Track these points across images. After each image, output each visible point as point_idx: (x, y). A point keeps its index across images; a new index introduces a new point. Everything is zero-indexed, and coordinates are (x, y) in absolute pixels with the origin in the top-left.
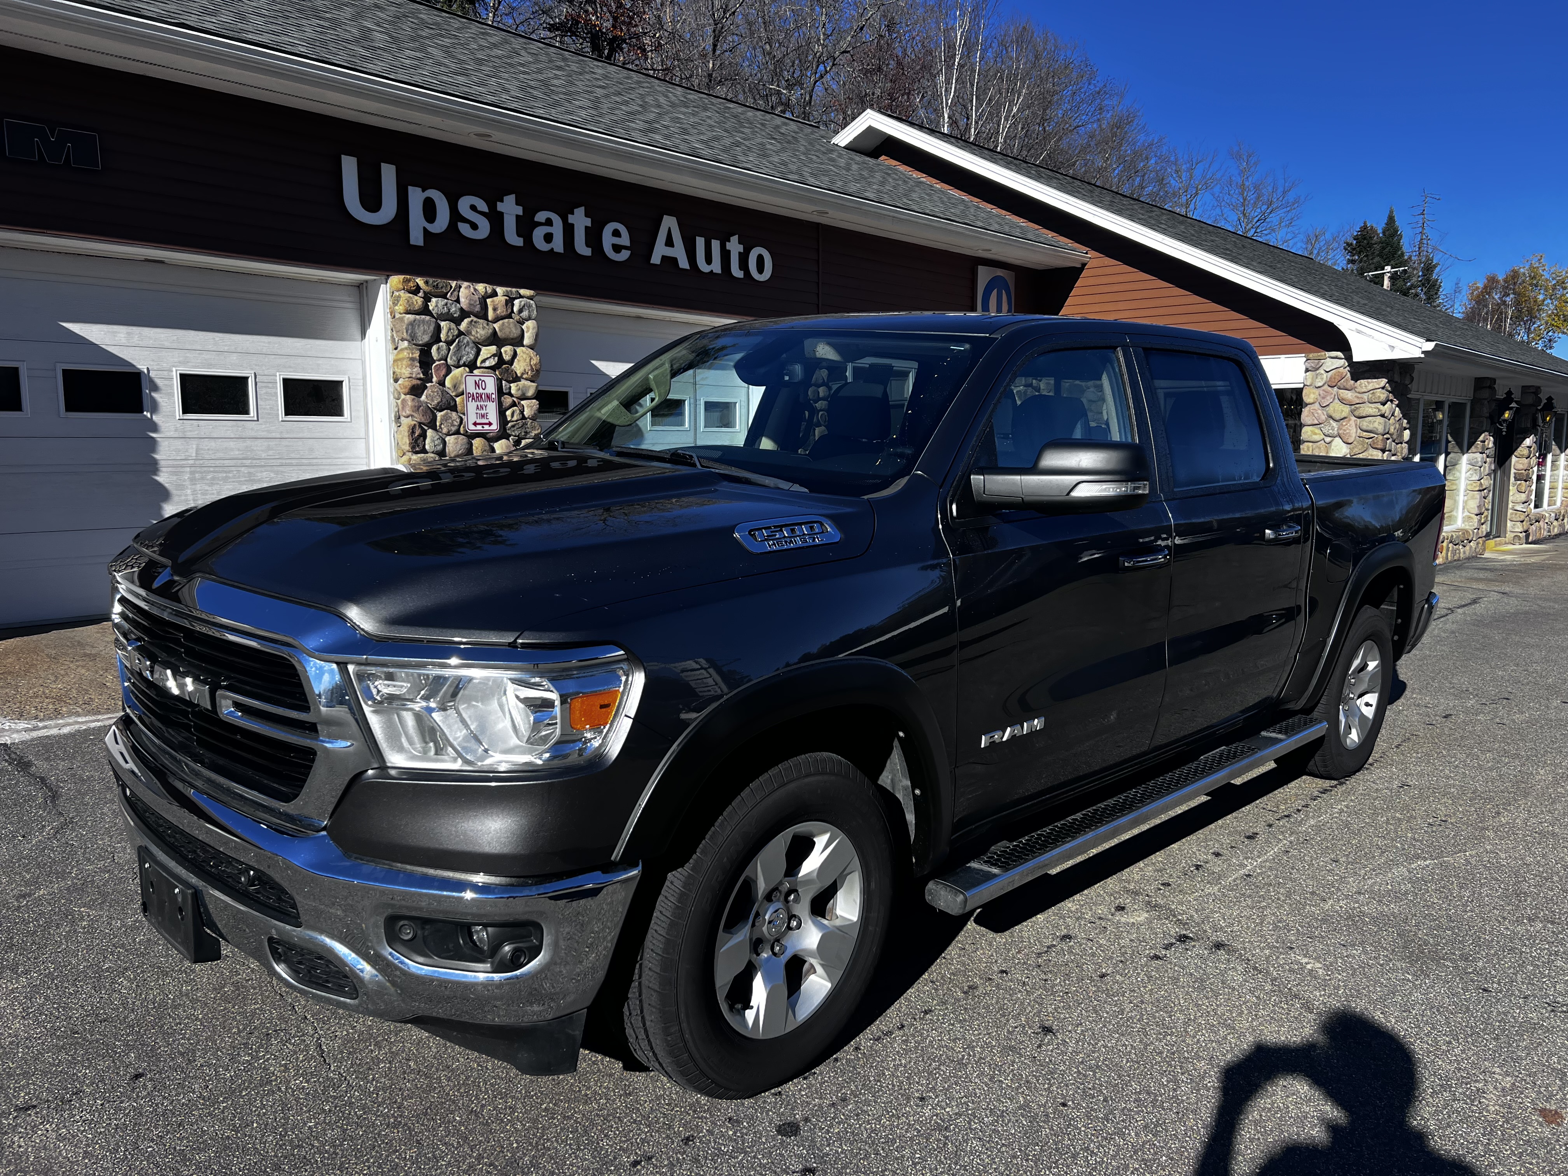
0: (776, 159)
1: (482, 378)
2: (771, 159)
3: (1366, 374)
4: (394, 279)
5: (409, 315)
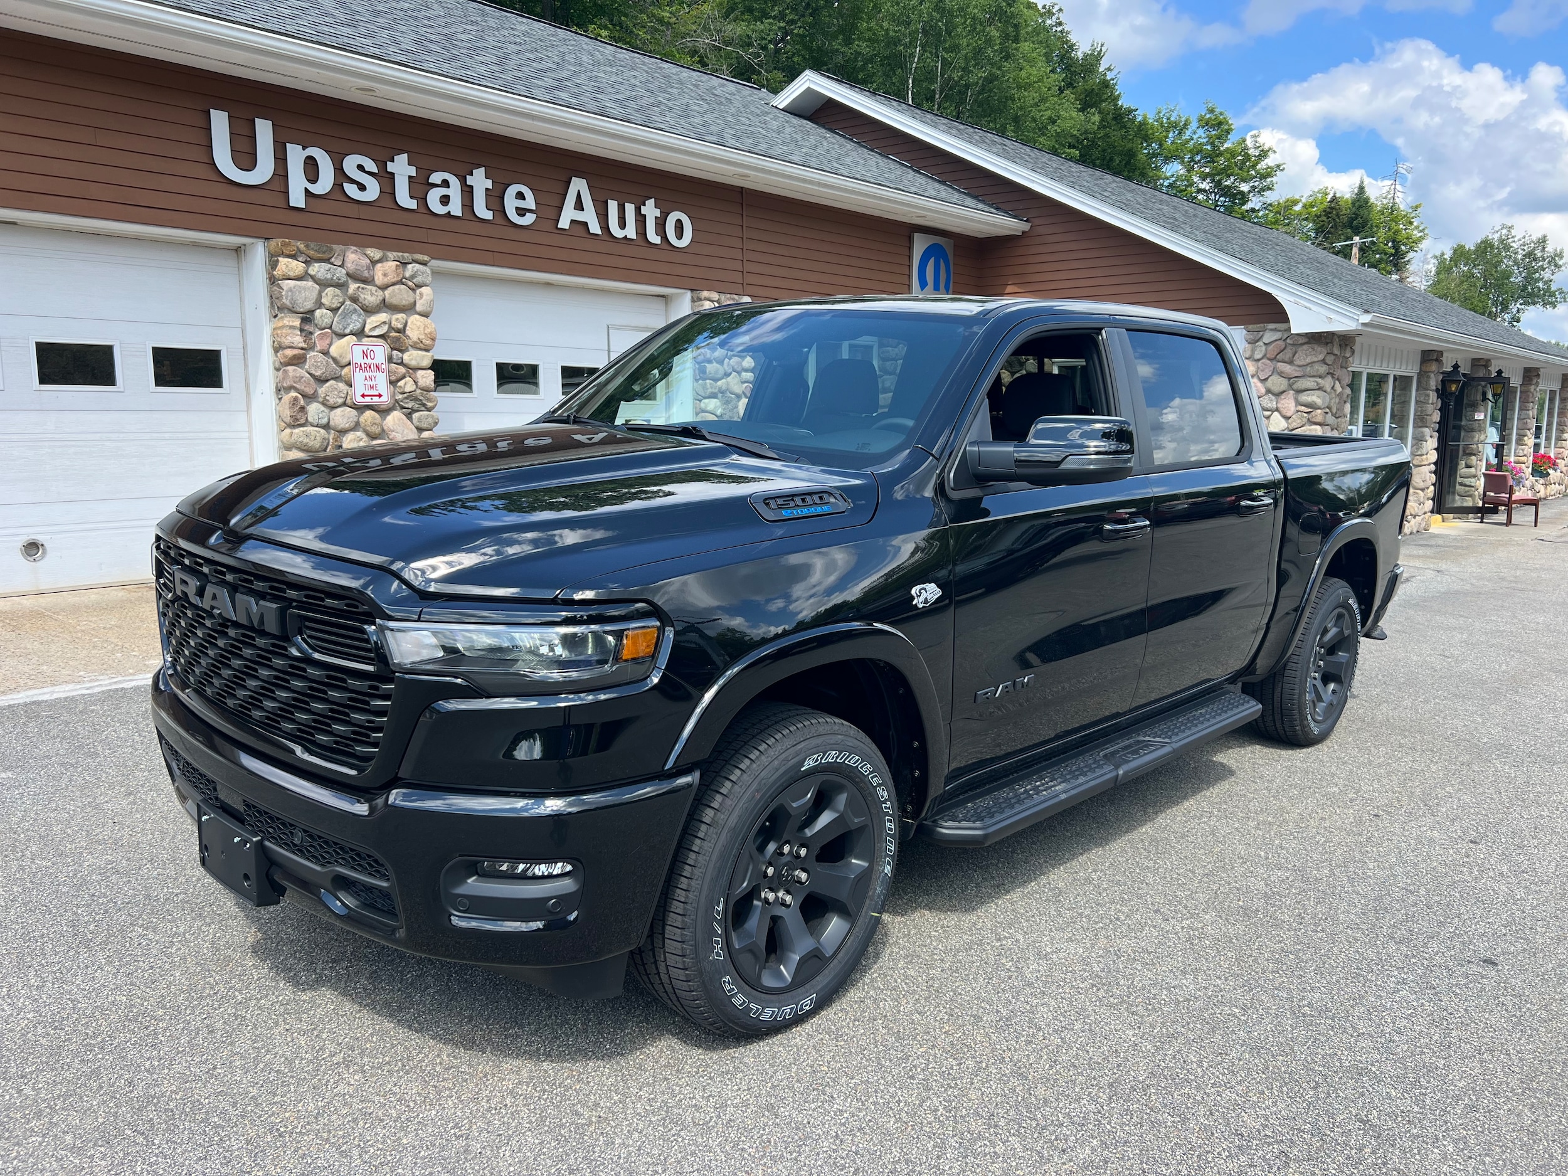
0: (697, 120)
1: (371, 348)
2: (692, 119)
3: (1305, 347)
4: (273, 243)
5: (289, 281)
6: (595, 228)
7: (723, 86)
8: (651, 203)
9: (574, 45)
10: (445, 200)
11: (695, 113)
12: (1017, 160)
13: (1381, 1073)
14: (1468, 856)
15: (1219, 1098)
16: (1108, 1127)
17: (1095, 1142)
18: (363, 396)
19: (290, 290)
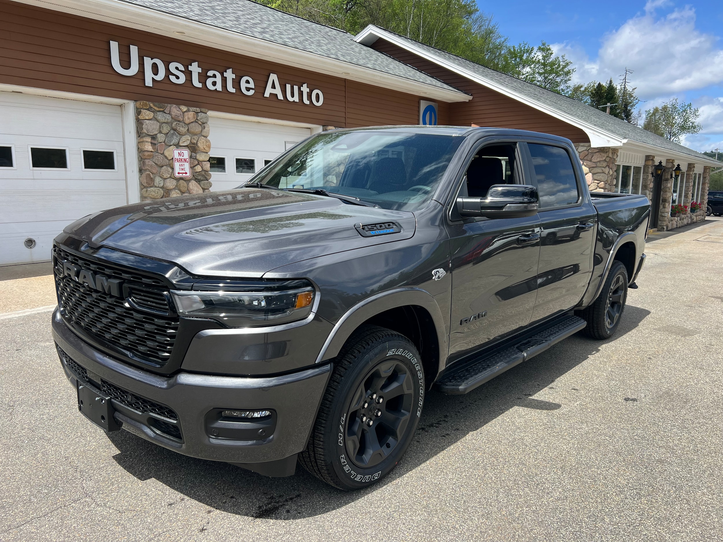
0: (325, 48)
1: (182, 151)
2: (323, 47)
3: (597, 154)
4: (138, 103)
5: (146, 121)
6: (280, 97)
7: (331, 31)
8: (305, 85)
9: (264, 12)
10: (214, 84)
11: (323, 44)
12: (466, 67)
13: (672, 462)
14: (691, 375)
15: (607, 472)
16: (564, 484)
17: (560, 489)
18: (179, 173)
19: (147, 125)
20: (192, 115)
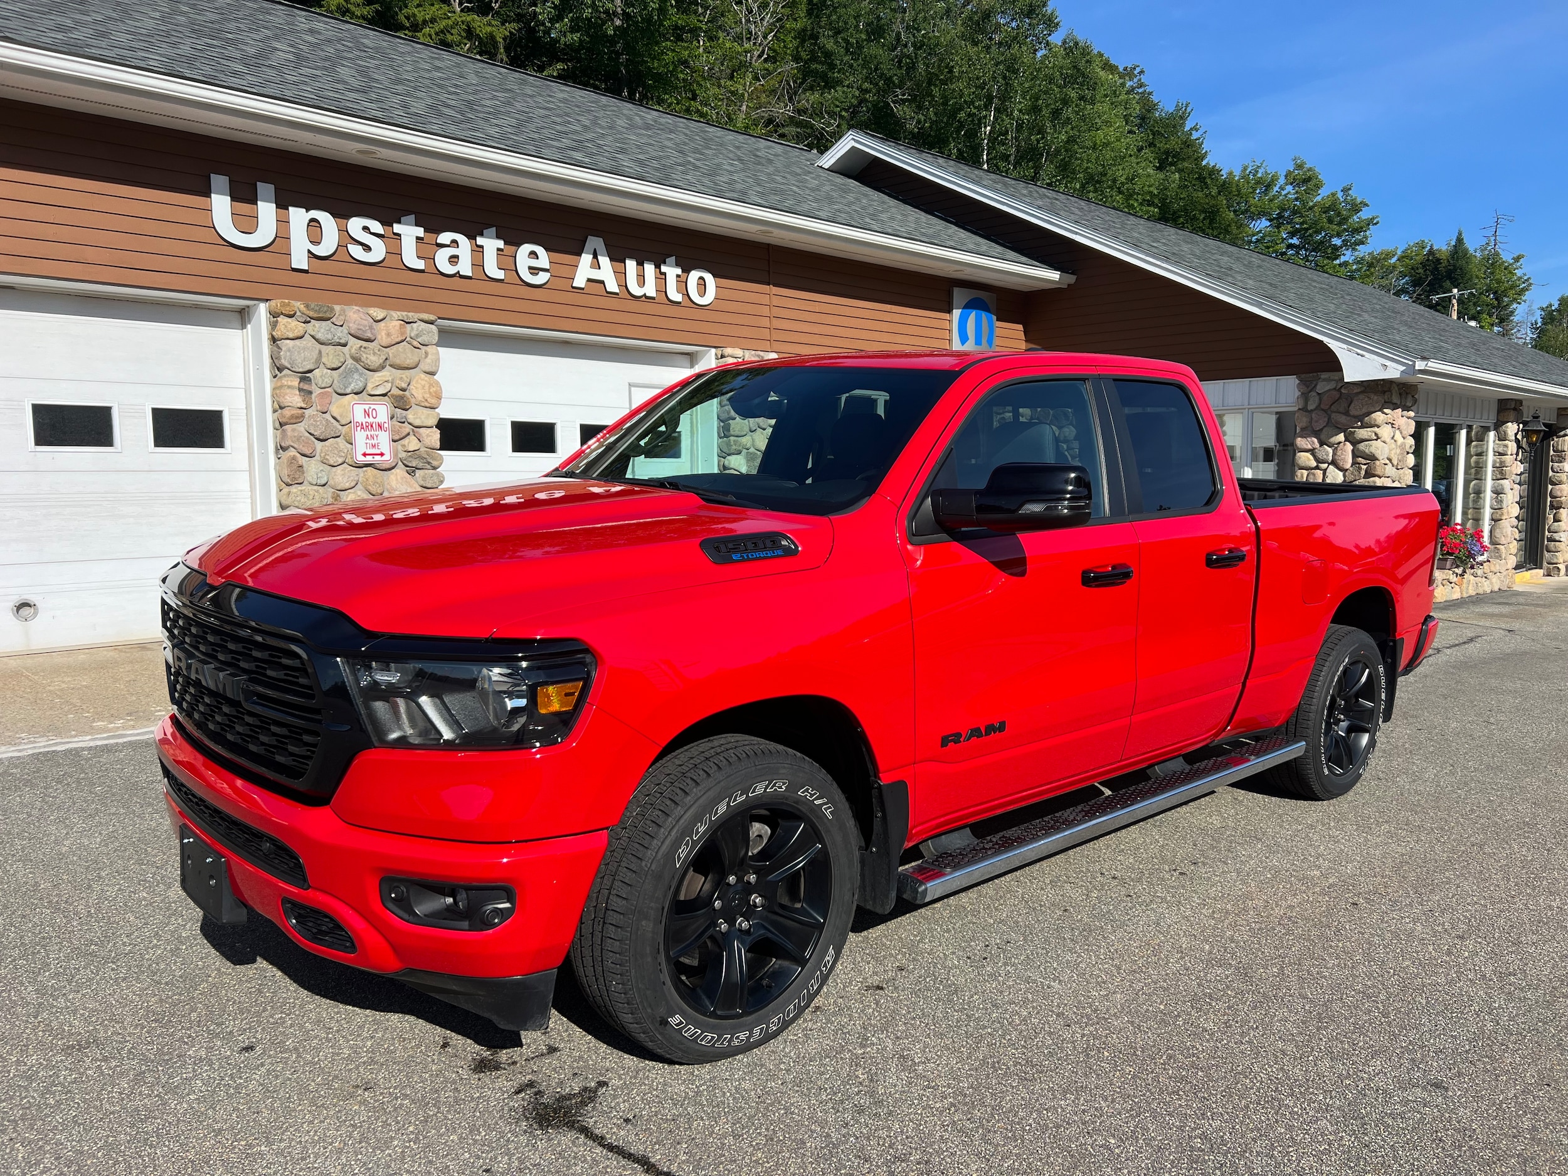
0: (724, 179)
1: (373, 407)
3: (1361, 396)
4: (273, 303)
5: (288, 341)
7: (769, 147)
8: (671, 261)
10: (453, 260)
11: (724, 172)
12: (1063, 212)
18: (365, 455)
19: (289, 350)
20: (397, 328)
